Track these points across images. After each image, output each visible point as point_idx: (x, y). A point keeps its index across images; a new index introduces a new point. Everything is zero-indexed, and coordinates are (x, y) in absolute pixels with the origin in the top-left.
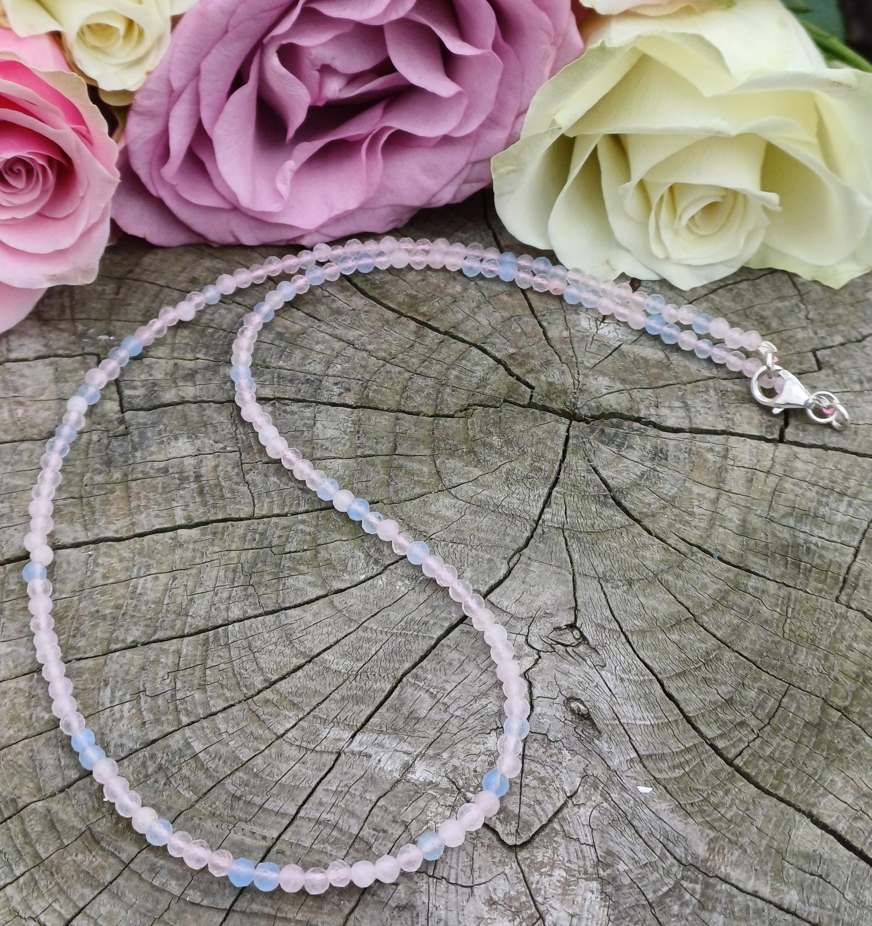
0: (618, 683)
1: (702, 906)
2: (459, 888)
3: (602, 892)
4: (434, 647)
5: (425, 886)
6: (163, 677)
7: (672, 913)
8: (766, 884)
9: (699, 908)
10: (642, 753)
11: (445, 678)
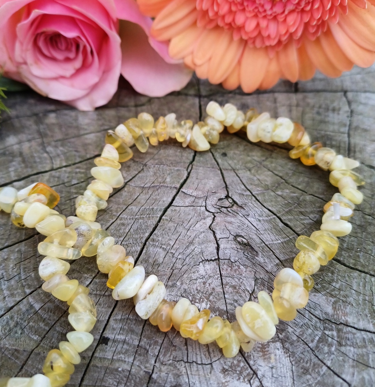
0: (258, 223)
1: (340, 344)
2: (204, 366)
3: (284, 347)
4: (159, 221)
5: (184, 369)
6: (12, 267)
7: (325, 352)
8: (369, 322)
9: (338, 345)
10: (282, 259)
11: (168, 238)
